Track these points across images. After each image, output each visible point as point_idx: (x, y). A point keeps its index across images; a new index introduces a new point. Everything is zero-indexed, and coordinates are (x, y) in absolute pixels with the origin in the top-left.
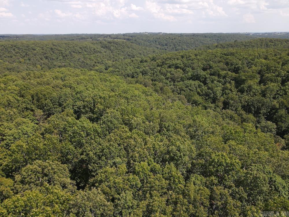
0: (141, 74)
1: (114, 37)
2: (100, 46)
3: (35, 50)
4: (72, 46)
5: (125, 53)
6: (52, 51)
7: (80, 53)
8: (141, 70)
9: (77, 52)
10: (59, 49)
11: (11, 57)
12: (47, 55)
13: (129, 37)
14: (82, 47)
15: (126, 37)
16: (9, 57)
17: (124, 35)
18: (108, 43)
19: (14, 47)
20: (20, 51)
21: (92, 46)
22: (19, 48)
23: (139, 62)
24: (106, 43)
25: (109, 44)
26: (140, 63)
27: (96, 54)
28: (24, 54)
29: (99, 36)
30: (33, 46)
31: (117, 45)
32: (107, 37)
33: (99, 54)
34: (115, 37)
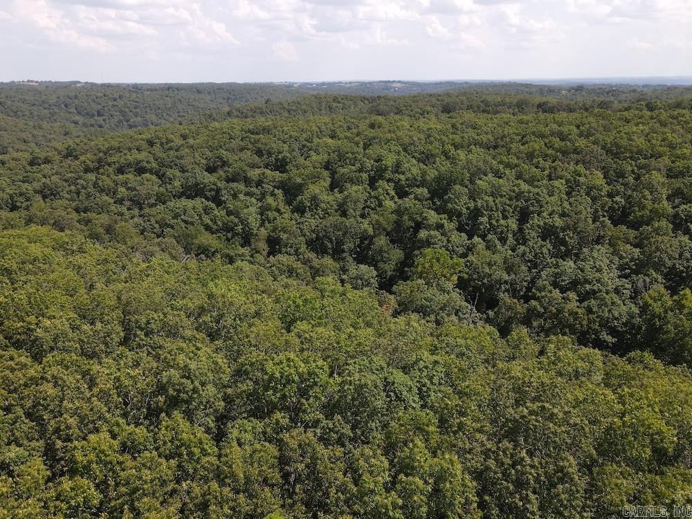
0: (39, 198)
8: (37, 185)
23: (25, 163)
26: (29, 168)
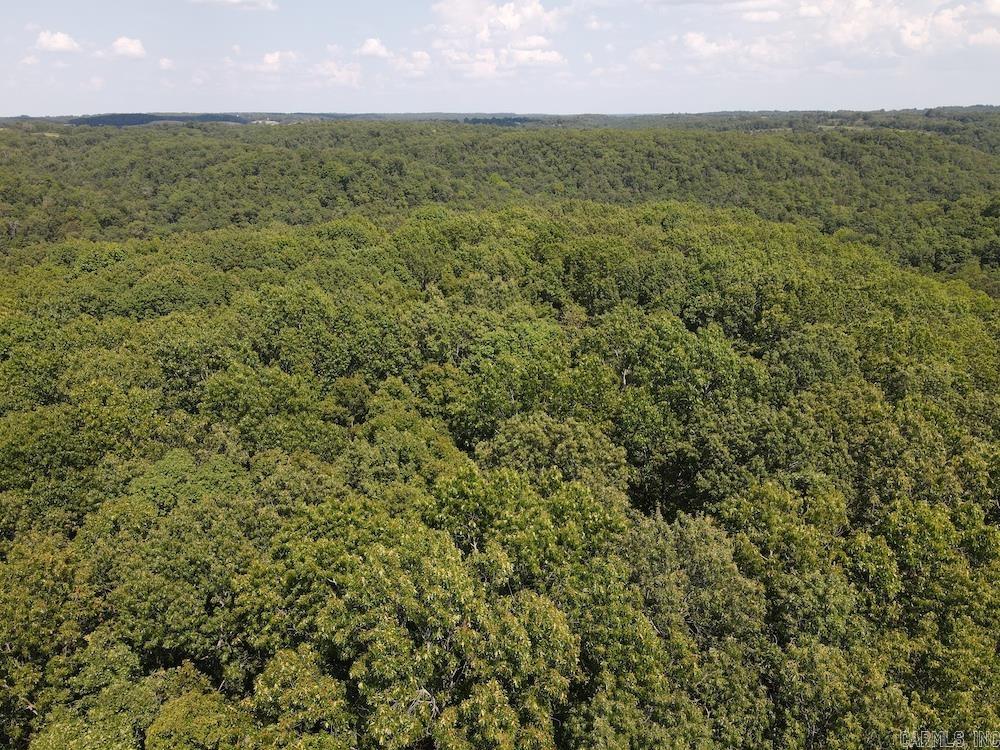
1: (883, 120)
2: (817, 152)
3: (598, 156)
4: (717, 147)
5: (919, 180)
6: (650, 162)
7: (739, 171)
9: (731, 167)
10: (674, 154)
11: (533, 175)
12: (632, 174)
13: (952, 121)
14: (750, 151)
15: (935, 122)
16: (527, 174)
17: (928, 113)
18: (855, 139)
19: (546, 145)
20: (558, 160)
21: (789, 148)
22: (557, 151)
24: (847, 140)
25: (858, 144)
27: (799, 180)
28: (569, 166)
29: (822, 117)
30: (599, 144)
31: (890, 148)
32: (854, 120)
33: (809, 179)
34: (887, 121)
